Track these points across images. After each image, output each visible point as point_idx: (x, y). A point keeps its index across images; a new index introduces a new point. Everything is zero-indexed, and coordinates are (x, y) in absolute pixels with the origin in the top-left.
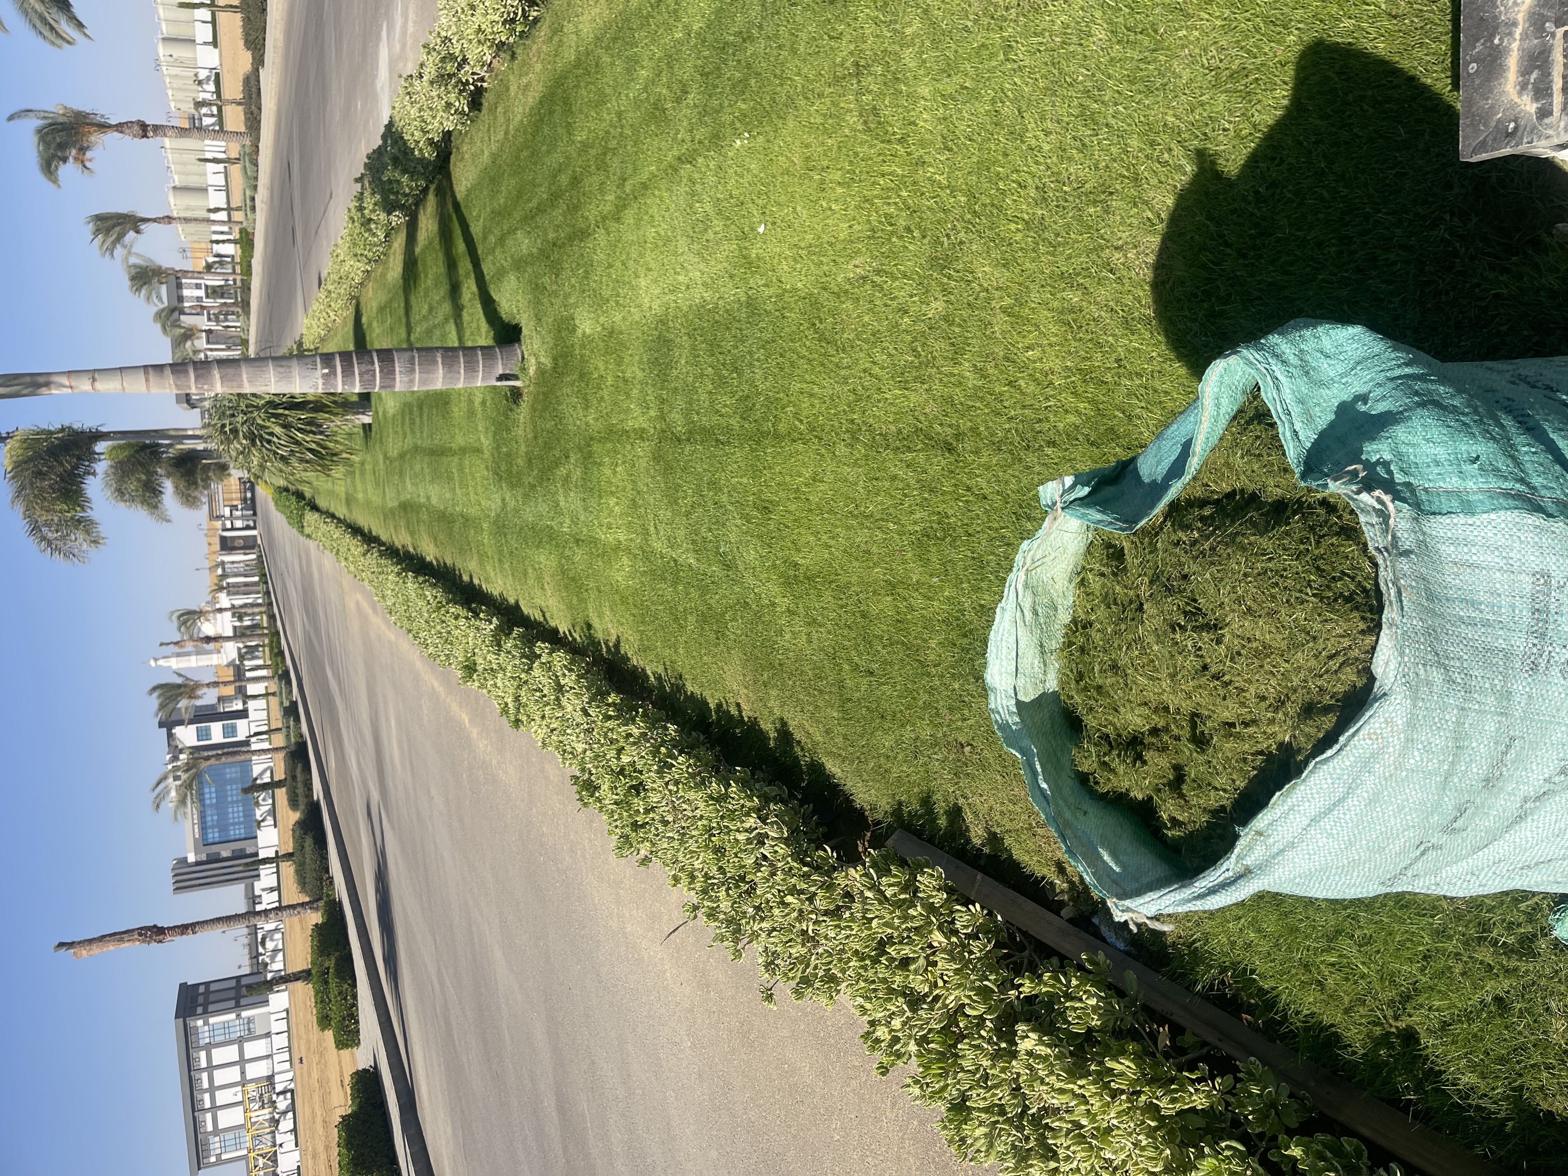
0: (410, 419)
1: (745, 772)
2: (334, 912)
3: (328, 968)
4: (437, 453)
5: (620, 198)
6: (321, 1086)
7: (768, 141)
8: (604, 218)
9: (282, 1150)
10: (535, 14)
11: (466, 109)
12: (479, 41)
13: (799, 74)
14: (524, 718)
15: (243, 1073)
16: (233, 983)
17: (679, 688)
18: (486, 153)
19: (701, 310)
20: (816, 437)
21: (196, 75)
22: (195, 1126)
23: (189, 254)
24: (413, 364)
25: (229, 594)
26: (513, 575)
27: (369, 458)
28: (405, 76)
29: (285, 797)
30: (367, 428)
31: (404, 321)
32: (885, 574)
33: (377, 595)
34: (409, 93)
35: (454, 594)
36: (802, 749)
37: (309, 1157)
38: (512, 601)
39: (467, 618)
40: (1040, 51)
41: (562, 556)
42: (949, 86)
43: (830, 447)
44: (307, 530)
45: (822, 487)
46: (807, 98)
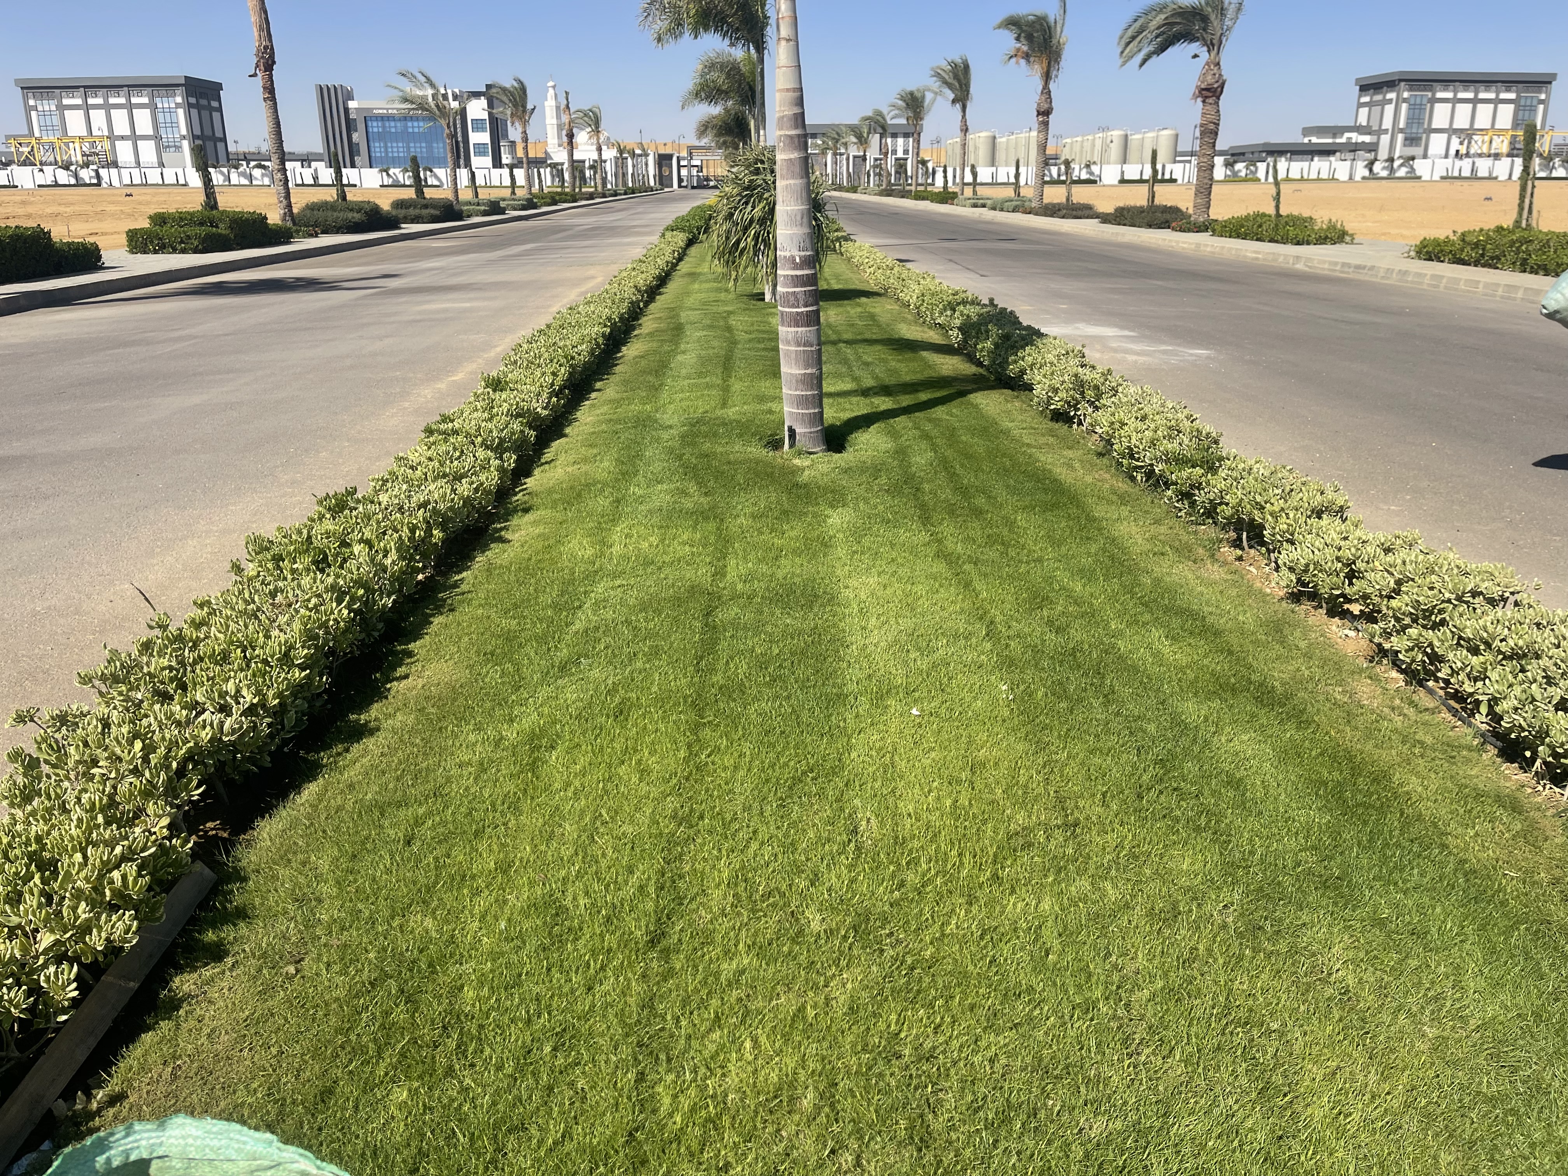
0: (764, 339)
1: (319, 687)
2: (280, 236)
3: (217, 227)
4: (727, 364)
5: (958, 558)
6: (97, 213)
7: (1004, 721)
8: (940, 541)
9: (36, 171)
10: (1139, 478)
11: (1052, 407)
12: (1113, 423)
13: (1069, 757)
14: (431, 439)
15: (123, 138)
16: (219, 134)
17: (439, 607)
18: (1010, 425)
19: (840, 642)
20: (690, 774)
21: (1094, 163)
22: (70, 88)
23: (935, 146)
24: (805, 345)
25: (616, 158)
26: (593, 433)
27: (731, 296)
28: (1084, 350)
29: (406, 197)
30: (760, 297)
31: (859, 337)
32: (521, 859)
33: (592, 297)
34: (1068, 353)
35: (581, 373)
36: (339, 754)
37: (23, 198)
38: (568, 430)
39: (552, 384)
40: (1081, 1049)
41: (605, 484)
42: (1050, 936)
43: (677, 791)
44: (668, 234)
45: (635, 779)
46: (1044, 767)
